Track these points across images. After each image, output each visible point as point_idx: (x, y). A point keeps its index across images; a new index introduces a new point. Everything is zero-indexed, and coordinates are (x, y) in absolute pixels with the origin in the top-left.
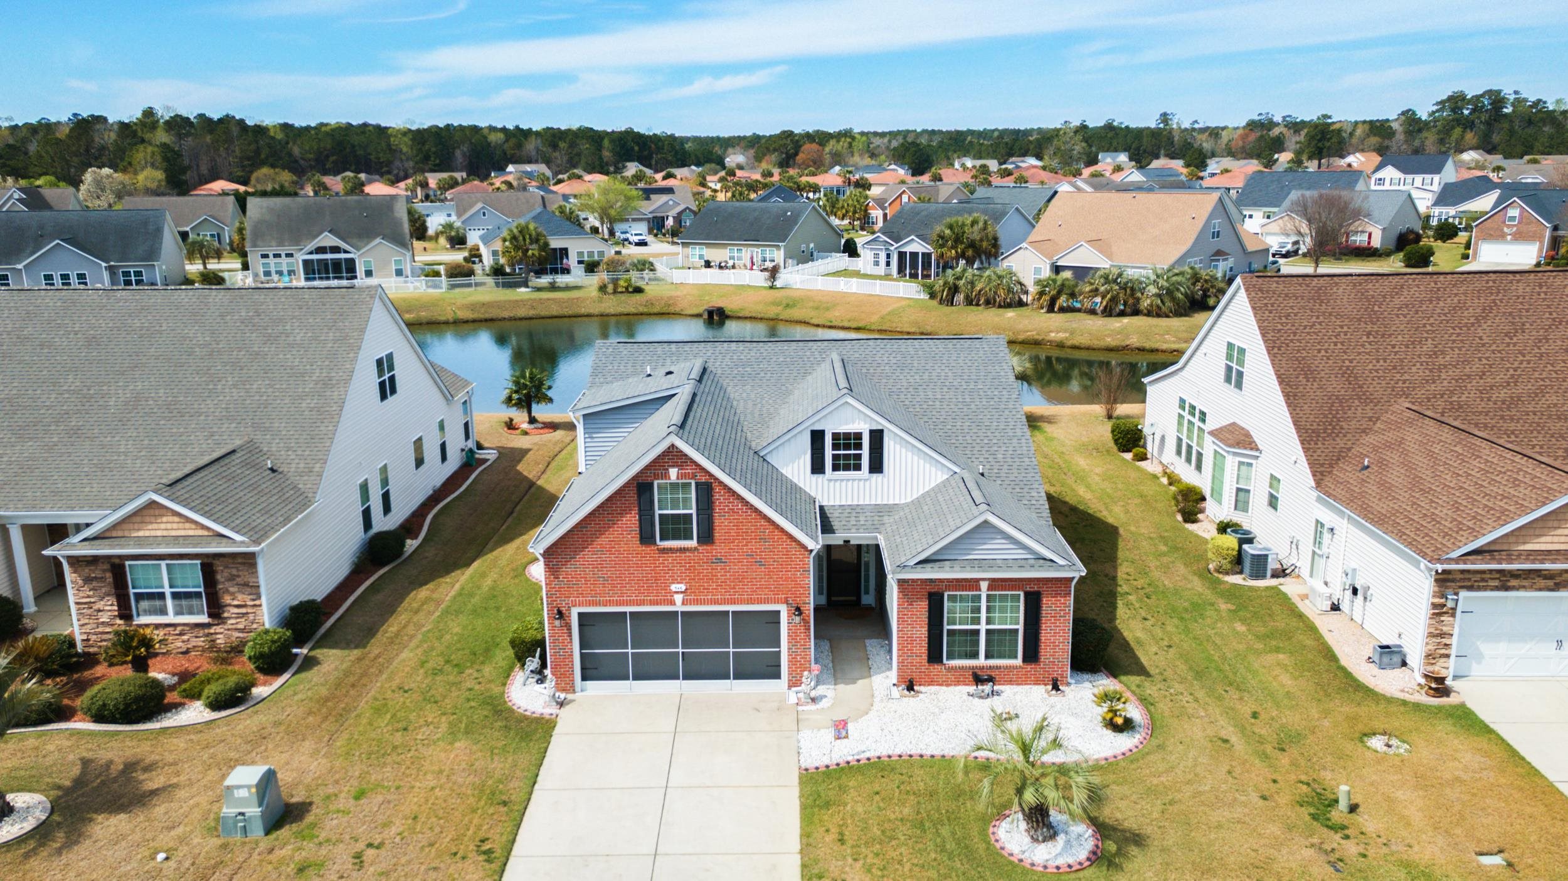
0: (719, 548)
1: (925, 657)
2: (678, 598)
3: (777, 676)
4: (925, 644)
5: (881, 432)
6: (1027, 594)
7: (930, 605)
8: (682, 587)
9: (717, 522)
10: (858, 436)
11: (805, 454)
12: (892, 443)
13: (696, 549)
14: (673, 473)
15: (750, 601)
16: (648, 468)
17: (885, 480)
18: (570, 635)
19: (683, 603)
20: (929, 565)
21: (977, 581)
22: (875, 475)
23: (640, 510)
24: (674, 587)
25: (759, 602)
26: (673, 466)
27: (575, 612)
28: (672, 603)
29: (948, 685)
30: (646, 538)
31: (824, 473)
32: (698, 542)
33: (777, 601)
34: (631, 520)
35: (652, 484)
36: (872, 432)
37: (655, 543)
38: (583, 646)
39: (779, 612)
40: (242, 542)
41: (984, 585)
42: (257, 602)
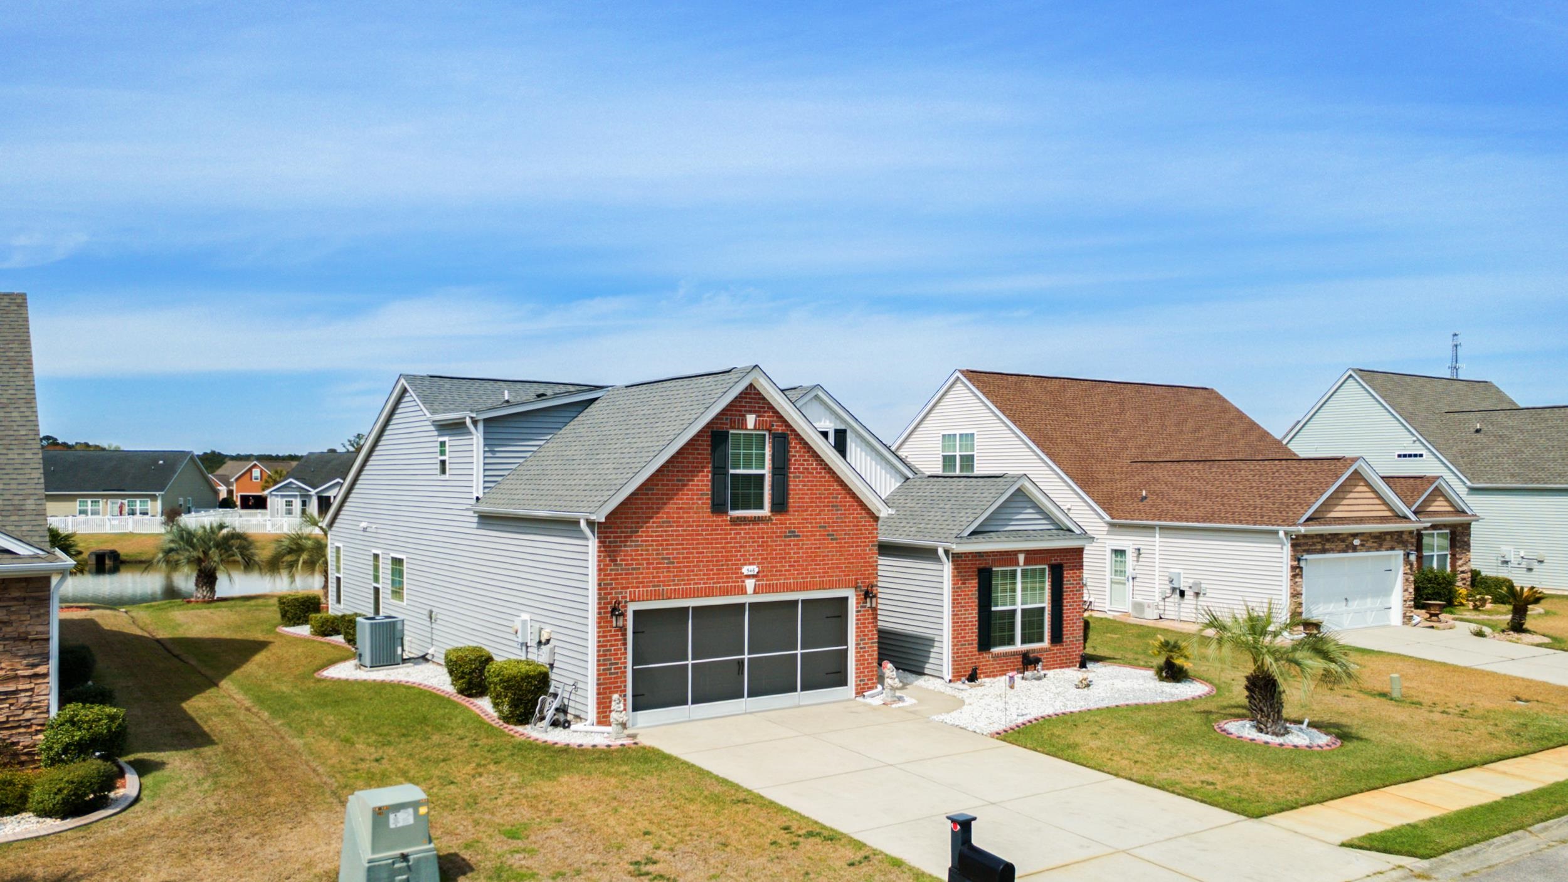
0: (793, 518)
1: (976, 644)
2: (750, 584)
3: (843, 682)
4: (976, 630)
5: (844, 431)
7: (979, 583)
8: (754, 569)
9: (791, 485)
12: (853, 445)
13: (770, 519)
14: (751, 420)
15: (822, 587)
16: (723, 412)
18: (625, 644)
19: (755, 592)
20: (980, 536)
21: (1015, 553)
23: (714, 467)
24: (746, 570)
25: (831, 587)
26: (750, 412)
27: (632, 607)
28: (743, 591)
29: (995, 676)
30: (718, 507)
32: (772, 511)
33: (847, 585)
34: (703, 480)
35: (728, 433)
36: (836, 431)
37: (727, 512)
38: (636, 659)
39: (846, 599)
41: (1021, 558)
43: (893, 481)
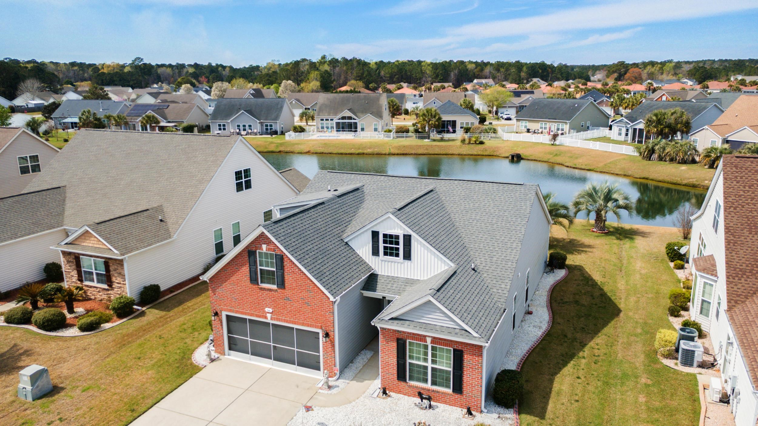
0: (287, 292)
1: (396, 376)
2: (269, 316)
3: (319, 369)
4: (396, 368)
5: (410, 236)
6: (454, 350)
7: (398, 346)
8: (271, 310)
9: (286, 278)
10: (397, 237)
11: (369, 244)
12: (416, 243)
13: (276, 290)
14: (264, 247)
15: (303, 324)
16: (252, 243)
17: (412, 265)
18: (222, 325)
19: (271, 319)
20: (396, 322)
21: (425, 336)
22: (406, 261)
23: (250, 265)
24: (267, 310)
25: (308, 325)
26: (264, 243)
27: (224, 314)
28: (266, 318)
29: (409, 396)
30: (253, 280)
31: (379, 256)
32: (278, 287)
33: (316, 327)
34: (245, 270)
35: (255, 252)
36: (404, 236)
37: (258, 284)
38: (229, 331)
39: (318, 333)
40: (117, 254)
41: (429, 340)
42: (124, 283)
43: (443, 265)
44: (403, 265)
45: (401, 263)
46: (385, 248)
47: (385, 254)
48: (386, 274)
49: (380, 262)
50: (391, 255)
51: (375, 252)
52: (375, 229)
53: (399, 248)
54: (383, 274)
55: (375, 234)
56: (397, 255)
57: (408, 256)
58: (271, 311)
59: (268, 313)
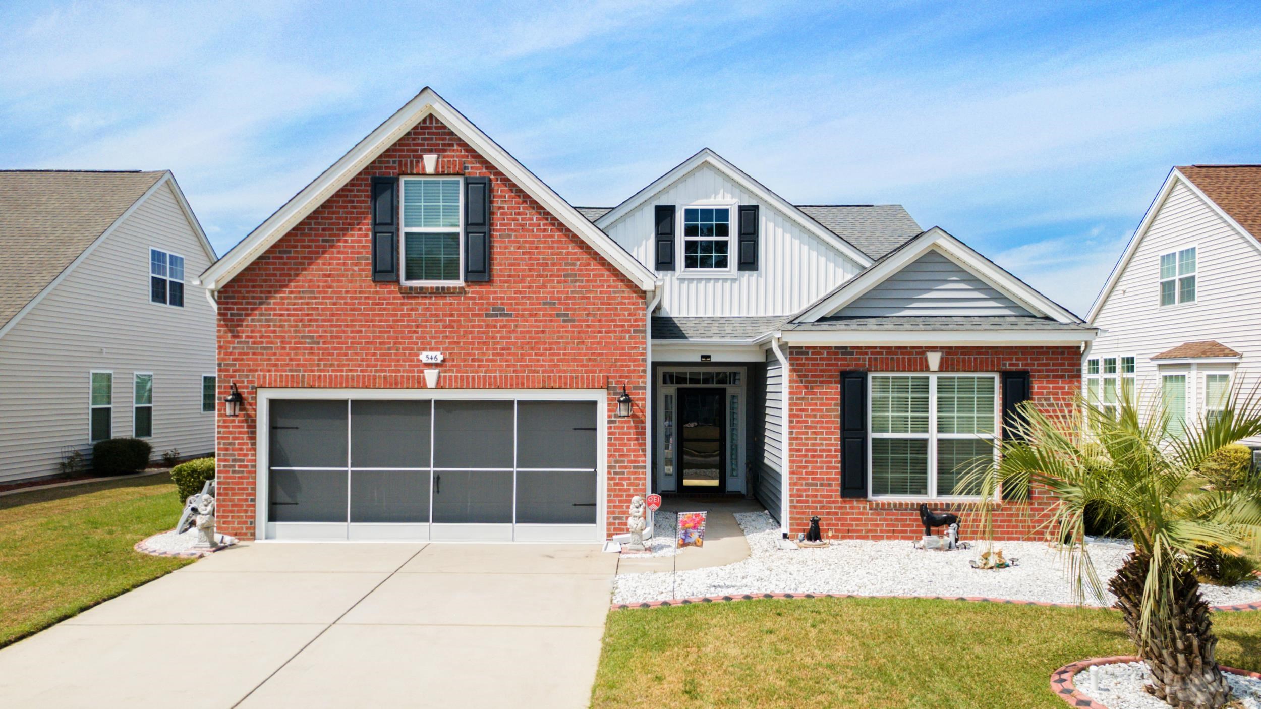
1: (836, 486)
2: (431, 376)
3: (591, 519)
4: (836, 463)
5: (755, 208)
6: (1006, 376)
7: (843, 394)
8: (437, 356)
9: (497, 247)
10: (723, 214)
11: (647, 239)
13: (462, 291)
14: (430, 162)
15: (547, 384)
16: (389, 153)
17: (762, 281)
19: (439, 386)
20: (840, 325)
21: (922, 351)
22: (747, 274)
23: (375, 224)
24: (424, 357)
25: (563, 386)
28: (421, 384)
29: (876, 538)
30: (384, 273)
31: (673, 269)
32: (466, 281)
33: (591, 387)
34: (360, 240)
35: (398, 180)
36: (742, 209)
37: (398, 281)
39: (594, 404)
41: (934, 360)
43: (840, 271)
44: (736, 286)
45: (734, 280)
46: (690, 246)
47: (691, 262)
48: (693, 314)
49: (676, 283)
50: (705, 263)
51: (664, 262)
52: (664, 201)
53: (726, 243)
54: (684, 314)
55: (664, 214)
56: (722, 263)
57: (749, 262)
58: (440, 358)
59: (429, 365)
